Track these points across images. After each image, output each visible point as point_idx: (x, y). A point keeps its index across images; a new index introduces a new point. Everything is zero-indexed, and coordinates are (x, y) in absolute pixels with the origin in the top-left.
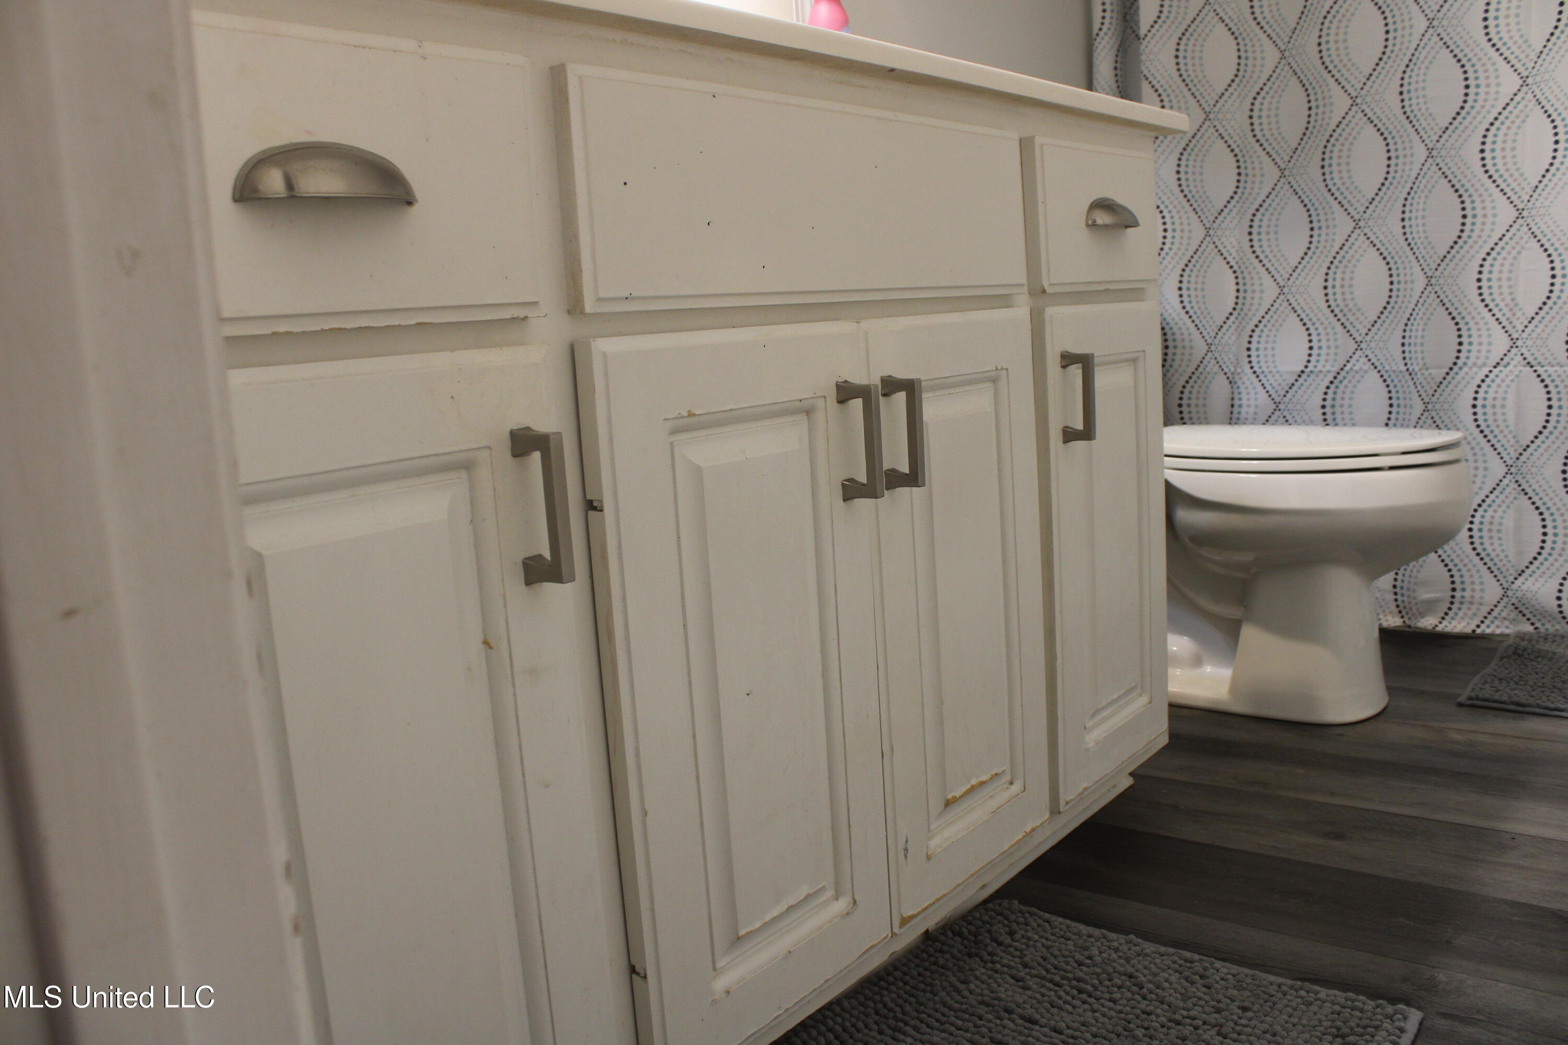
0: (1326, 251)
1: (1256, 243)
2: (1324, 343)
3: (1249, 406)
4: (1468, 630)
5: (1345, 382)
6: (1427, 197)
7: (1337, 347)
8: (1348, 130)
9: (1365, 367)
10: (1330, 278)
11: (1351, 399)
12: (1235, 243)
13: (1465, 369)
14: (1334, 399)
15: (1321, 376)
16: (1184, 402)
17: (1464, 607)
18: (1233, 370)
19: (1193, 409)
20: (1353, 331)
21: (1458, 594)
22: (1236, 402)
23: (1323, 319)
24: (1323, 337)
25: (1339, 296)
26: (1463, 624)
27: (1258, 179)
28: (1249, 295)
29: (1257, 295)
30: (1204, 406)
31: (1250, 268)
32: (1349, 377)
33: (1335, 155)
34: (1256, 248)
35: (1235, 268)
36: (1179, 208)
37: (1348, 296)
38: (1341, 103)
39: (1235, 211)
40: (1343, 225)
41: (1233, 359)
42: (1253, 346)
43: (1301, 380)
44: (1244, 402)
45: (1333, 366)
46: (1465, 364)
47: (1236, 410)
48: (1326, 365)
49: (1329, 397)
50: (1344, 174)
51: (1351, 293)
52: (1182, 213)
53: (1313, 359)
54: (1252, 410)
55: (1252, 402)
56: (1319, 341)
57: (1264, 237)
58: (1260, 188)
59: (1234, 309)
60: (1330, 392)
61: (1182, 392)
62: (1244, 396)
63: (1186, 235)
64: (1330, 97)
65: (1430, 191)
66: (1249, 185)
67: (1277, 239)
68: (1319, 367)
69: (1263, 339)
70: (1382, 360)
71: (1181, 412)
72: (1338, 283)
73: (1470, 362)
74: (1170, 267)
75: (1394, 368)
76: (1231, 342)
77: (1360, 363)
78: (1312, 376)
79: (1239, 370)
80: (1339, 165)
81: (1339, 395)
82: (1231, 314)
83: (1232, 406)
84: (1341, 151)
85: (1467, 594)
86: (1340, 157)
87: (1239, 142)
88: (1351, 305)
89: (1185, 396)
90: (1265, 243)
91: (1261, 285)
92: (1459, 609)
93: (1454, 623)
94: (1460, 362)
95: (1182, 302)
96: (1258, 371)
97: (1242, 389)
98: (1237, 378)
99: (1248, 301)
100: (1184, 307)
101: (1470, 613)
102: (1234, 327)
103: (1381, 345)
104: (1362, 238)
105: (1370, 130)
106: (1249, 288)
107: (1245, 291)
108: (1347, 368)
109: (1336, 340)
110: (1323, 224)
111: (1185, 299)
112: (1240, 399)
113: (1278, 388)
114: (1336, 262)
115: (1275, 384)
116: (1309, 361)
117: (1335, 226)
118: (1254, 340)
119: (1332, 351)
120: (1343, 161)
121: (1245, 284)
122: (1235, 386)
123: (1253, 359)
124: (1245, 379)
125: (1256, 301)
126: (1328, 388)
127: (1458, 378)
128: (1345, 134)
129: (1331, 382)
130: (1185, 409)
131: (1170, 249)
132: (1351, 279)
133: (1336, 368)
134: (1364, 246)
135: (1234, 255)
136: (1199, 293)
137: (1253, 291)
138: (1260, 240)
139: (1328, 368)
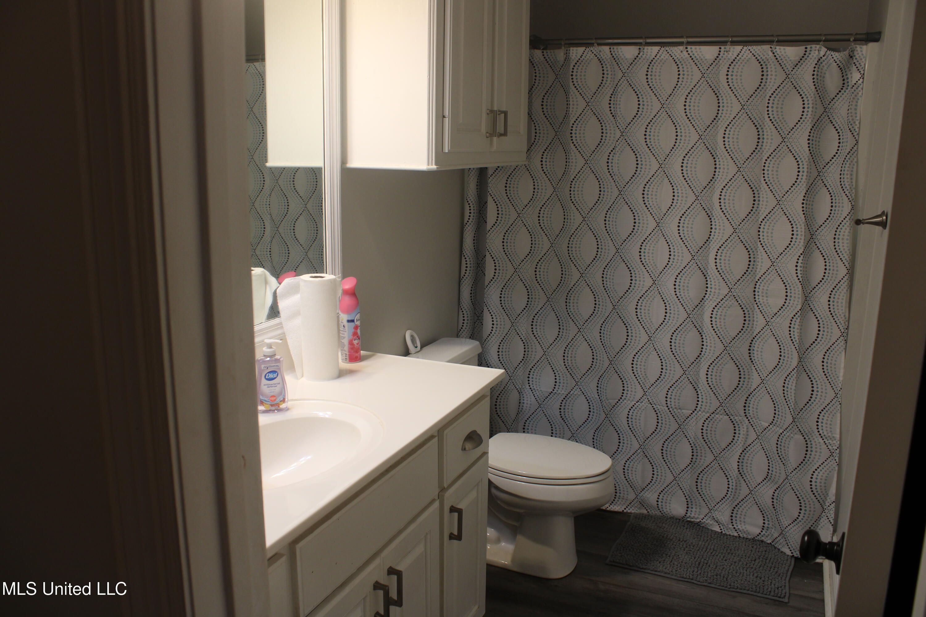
0: (565, 340)
1: (534, 330)
2: (562, 381)
3: (527, 404)
4: (621, 510)
5: (570, 399)
6: (612, 326)
7: (567, 383)
8: (578, 288)
9: (579, 393)
10: (566, 352)
11: (572, 406)
12: (525, 330)
13: (625, 401)
14: (565, 406)
15: (560, 395)
16: (498, 404)
17: (620, 500)
18: (520, 387)
19: (502, 407)
20: (575, 377)
21: (618, 494)
22: (522, 401)
23: (562, 370)
24: (561, 378)
25: (569, 361)
26: (619, 507)
27: (537, 300)
28: (530, 353)
29: (534, 353)
30: (507, 405)
31: (531, 341)
32: (572, 397)
33: (572, 298)
34: (534, 332)
35: (524, 341)
36: (500, 314)
37: (573, 361)
38: (576, 275)
39: (526, 315)
40: (573, 330)
41: (521, 382)
42: (531, 376)
43: (551, 396)
44: (525, 401)
45: (565, 391)
46: (625, 399)
47: (521, 404)
48: (562, 391)
49: (563, 405)
50: (575, 307)
51: (575, 360)
52: (501, 317)
53: (557, 387)
54: (528, 406)
55: (529, 402)
56: (560, 379)
57: (538, 327)
58: (538, 305)
59: (523, 360)
60: (563, 403)
61: (497, 399)
62: (525, 399)
63: (502, 327)
64: (571, 272)
65: (613, 324)
66: (533, 303)
67: (544, 329)
68: (559, 391)
69: (535, 374)
70: (587, 391)
71: (496, 408)
72: (569, 355)
73: (627, 398)
74: (494, 341)
75: (593, 396)
76: (520, 374)
77: (577, 392)
78: (556, 395)
79: (524, 387)
80: (573, 303)
81: (567, 404)
82: (521, 362)
83: (520, 403)
84: (574, 297)
85: (621, 495)
86: (574, 300)
87: (529, 283)
88: (575, 365)
89: (498, 401)
90: (538, 330)
91: (536, 349)
92: (618, 501)
93: (615, 507)
94: (623, 398)
95: (499, 358)
96: (532, 388)
97: (525, 395)
98: (522, 391)
99: (529, 356)
100: (500, 360)
101: (622, 503)
102: (522, 368)
103: (587, 384)
104: (581, 337)
105: (587, 290)
106: (530, 350)
107: (528, 351)
108: (571, 393)
109: (567, 380)
110: (565, 328)
111: (500, 356)
112: (524, 400)
113: (540, 398)
114: (569, 346)
115: (539, 396)
116: (555, 388)
117: (570, 330)
118: (531, 373)
119: (565, 385)
120: (575, 301)
121: (528, 348)
122: (521, 394)
123: (530, 382)
124: (526, 391)
125: (533, 356)
126: (562, 401)
127: (622, 404)
128: (577, 289)
129: (564, 399)
130: (498, 406)
131: (495, 333)
132: (575, 354)
133: (566, 393)
134: (582, 340)
135: (524, 335)
136: (507, 353)
137: (532, 351)
138: (536, 328)
139: (563, 392)
